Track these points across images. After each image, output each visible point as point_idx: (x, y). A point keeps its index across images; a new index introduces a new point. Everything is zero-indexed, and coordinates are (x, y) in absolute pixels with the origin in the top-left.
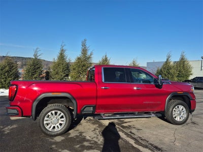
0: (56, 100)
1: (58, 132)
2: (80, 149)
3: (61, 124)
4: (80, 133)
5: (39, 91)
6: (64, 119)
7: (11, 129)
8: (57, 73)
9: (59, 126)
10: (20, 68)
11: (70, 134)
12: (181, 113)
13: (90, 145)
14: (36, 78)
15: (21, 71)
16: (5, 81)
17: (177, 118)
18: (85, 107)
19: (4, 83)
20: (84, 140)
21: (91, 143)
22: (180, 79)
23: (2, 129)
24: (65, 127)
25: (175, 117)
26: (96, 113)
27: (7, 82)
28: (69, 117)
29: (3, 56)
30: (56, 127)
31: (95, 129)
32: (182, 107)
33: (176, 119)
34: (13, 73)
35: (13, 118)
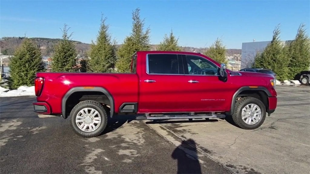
0: (90, 96)
1: (93, 133)
2: (115, 148)
3: (96, 124)
4: (119, 135)
5: (70, 85)
6: (99, 118)
7: (40, 130)
8: (97, 63)
9: (94, 126)
10: (46, 56)
11: (107, 136)
12: (254, 113)
13: (128, 146)
14: (68, 70)
15: (46, 60)
16: (26, 75)
17: (247, 120)
18: (125, 105)
19: (25, 78)
20: (123, 141)
21: (129, 145)
22: (293, 69)
23: (30, 130)
24: (100, 128)
25: (245, 119)
26: (138, 113)
27: (29, 76)
28: (105, 115)
29: (20, 38)
30: (90, 128)
31: (138, 133)
32: (256, 106)
33: (246, 122)
34: (36, 63)
35: (41, 116)
